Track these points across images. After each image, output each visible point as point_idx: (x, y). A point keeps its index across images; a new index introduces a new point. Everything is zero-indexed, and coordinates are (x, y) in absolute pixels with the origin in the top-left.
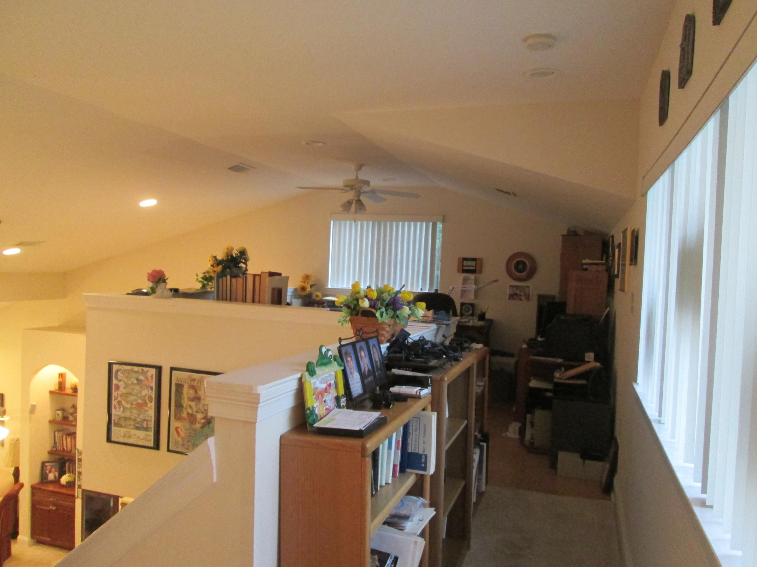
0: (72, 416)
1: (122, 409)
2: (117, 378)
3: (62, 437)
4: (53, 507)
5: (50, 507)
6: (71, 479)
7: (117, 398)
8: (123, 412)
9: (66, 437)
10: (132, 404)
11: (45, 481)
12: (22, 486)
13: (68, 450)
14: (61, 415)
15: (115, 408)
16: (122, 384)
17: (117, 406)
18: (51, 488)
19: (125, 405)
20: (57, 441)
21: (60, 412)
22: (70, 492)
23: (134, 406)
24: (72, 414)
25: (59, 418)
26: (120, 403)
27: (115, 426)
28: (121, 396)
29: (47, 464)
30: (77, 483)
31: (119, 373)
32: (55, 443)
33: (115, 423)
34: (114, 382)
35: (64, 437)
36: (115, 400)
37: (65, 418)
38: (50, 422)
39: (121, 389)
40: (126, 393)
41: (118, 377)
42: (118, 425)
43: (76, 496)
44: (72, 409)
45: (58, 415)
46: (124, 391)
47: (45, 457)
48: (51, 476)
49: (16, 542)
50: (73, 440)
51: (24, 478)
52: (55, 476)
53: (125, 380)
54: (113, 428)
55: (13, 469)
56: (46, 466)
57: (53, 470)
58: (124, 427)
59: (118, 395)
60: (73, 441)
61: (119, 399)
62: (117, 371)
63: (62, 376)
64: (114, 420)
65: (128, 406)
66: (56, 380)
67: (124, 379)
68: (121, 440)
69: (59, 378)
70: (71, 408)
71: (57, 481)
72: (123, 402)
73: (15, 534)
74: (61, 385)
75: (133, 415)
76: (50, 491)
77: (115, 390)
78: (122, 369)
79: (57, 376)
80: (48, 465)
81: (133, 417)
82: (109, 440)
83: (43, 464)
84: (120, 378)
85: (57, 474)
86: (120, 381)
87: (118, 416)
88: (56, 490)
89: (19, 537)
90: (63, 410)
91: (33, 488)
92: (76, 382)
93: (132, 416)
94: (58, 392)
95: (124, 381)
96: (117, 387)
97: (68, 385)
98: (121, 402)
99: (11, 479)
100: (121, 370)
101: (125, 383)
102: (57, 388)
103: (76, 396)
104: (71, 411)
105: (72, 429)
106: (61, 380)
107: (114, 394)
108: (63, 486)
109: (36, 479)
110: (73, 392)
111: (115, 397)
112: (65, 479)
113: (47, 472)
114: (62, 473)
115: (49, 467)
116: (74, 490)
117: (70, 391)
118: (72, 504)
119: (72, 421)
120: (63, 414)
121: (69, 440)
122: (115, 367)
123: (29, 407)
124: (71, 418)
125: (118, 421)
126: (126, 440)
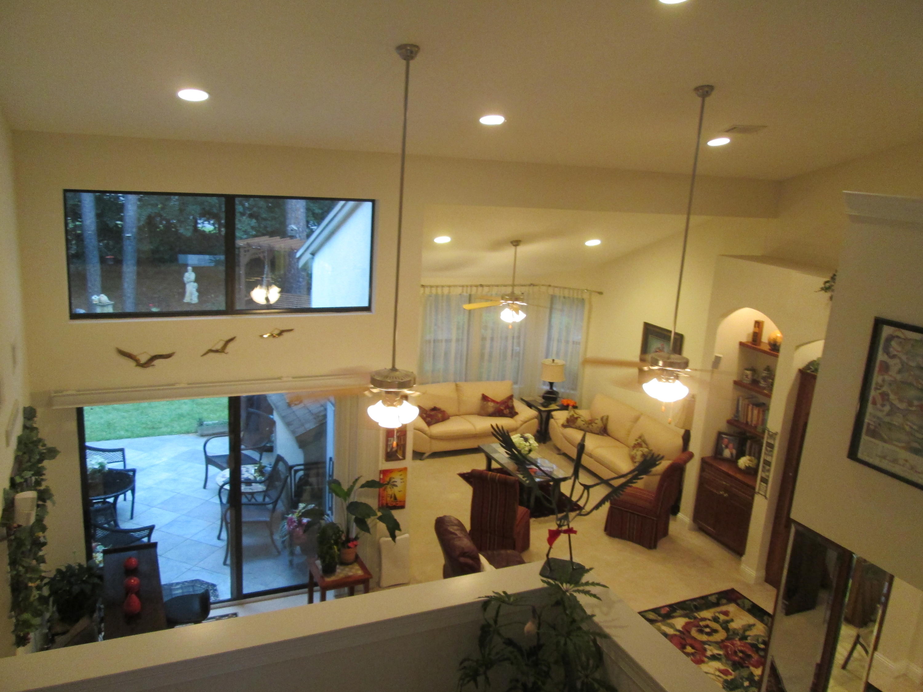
0: (765, 381)
1: (887, 408)
2: (886, 351)
3: (748, 405)
4: (725, 493)
5: (721, 493)
6: (752, 465)
7: (881, 386)
8: (888, 414)
9: (753, 407)
10: (910, 404)
11: (719, 456)
12: (691, 456)
13: (753, 425)
14: (750, 377)
15: (874, 403)
16: (895, 365)
17: (879, 400)
18: (724, 468)
19: (896, 402)
20: (740, 409)
21: (748, 372)
22: (750, 483)
23: (914, 409)
24: (765, 379)
25: (747, 381)
26: (884, 396)
27: (867, 434)
28: (890, 384)
29: (724, 436)
30: (760, 474)
31: (893, 343)
32: (737, 411)
33: (868, 429)
34: (881, 356)
35: (750, 407)
36: (876, 389)
37: (755, 382)
38: (736, 383)
39: (893, 371)
40: (902, 382)
41: (891, 349)
42: (874, 434)
43: (757, 490)
44: (766, 372)
45: (747, 376)
46: (899, 377)
47: (722, 426)
48: (727, 453)
49: (675, 520)
50: (761, 413)
51: (695, 447)
52: (732, 454)
53: (904, 358)
54: (865, 438)
55: (682, 432)
56: (723, 438)
57: (731, 445)
58: (885, 441)
59: (884, 380)
60: (761, 415)
61: (885, 389)
62: (890, 338)
63: (758, 324)
64: (869, 424)
65: (903, 406)
66: (751, 329)
67: (900, 355)
68: (876, 462)
69: (755, 327)
70: (765, 370)
71: (733, 461)
72: (892, 397)
73: (675, 510)
74: (756, 337)
75: (909, 423)
76: (723, 471)
77: (880, 371)
78: (902, 336)
79: (752, 324)
80: (726, 438)
81: (907, 428)
82: (853, 454)
83: (720, 435)
84: (895, 353)
85: (734, 452)
86: (894, 357)
87: (878, 418)
88: (731, 473)
89: (680, 515)
90: (753, 370)
91: (704, 462)
92: (777, 337)
93: (907, 425)
94: (750, 344)
95: (900, 358)
96: (885, 368)
97: (765, 338)
98: (888, 395)
99: (679, 442)
100: (898, 337)
101: (902, 363)
102: (750, 339)
103: (777, 356)
104: (765, 374)
105: (762, 399)
106: (757, 330)
107: (877, 378)
108: (739, 470)
109: (709, 452)
110: (770, 350)
111: (877, 384)
112: (743, 462)
113: (723, 446)
114: (741, 454)
115: (726, 441)
116: (755, 481)
117: (767, 348)
118: (750, 498)
119: (764, 388)
120: (753, 375)
121: (756, 412)
122: (887, 330)
123: (713, 359)
124: (762, 384)
125: (876, 427)
126: (884, 465)
